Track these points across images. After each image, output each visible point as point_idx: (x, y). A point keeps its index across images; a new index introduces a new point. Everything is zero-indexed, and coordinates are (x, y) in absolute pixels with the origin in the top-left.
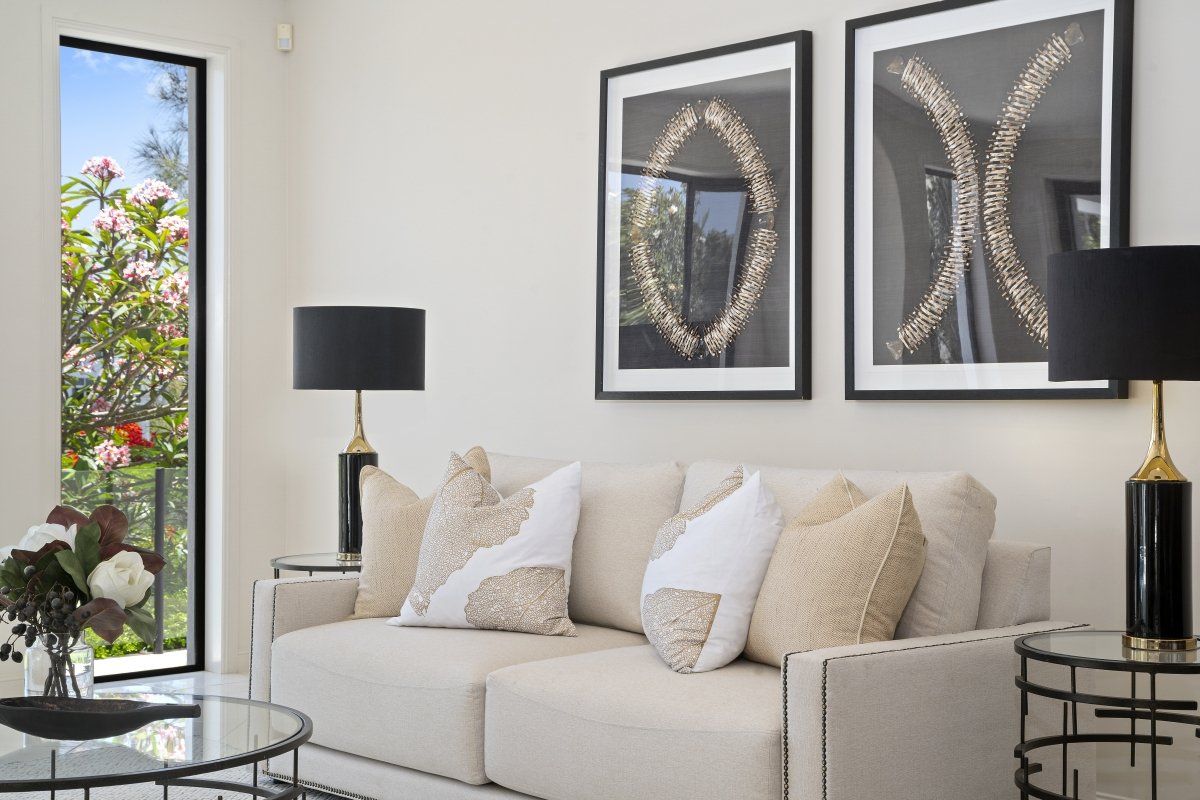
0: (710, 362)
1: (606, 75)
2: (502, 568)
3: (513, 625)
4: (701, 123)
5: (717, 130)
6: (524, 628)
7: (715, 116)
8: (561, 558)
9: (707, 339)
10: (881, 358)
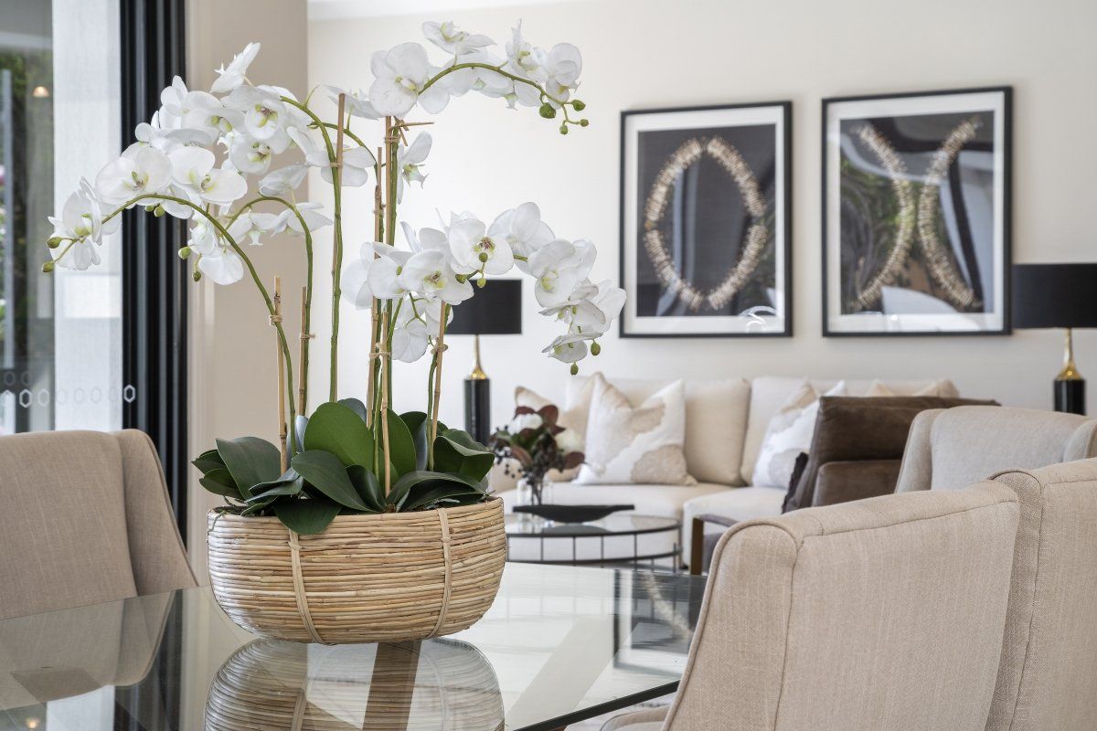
0: (713, 313)
1: (624, 115)
2: (655, 445)
3: (660, 480)
4: (705, 154)
5: (718, 158)
6: (669, 481)
7: (716, 149)
8: (679, 440)
9: (711, 298)
10: (846, 310)
